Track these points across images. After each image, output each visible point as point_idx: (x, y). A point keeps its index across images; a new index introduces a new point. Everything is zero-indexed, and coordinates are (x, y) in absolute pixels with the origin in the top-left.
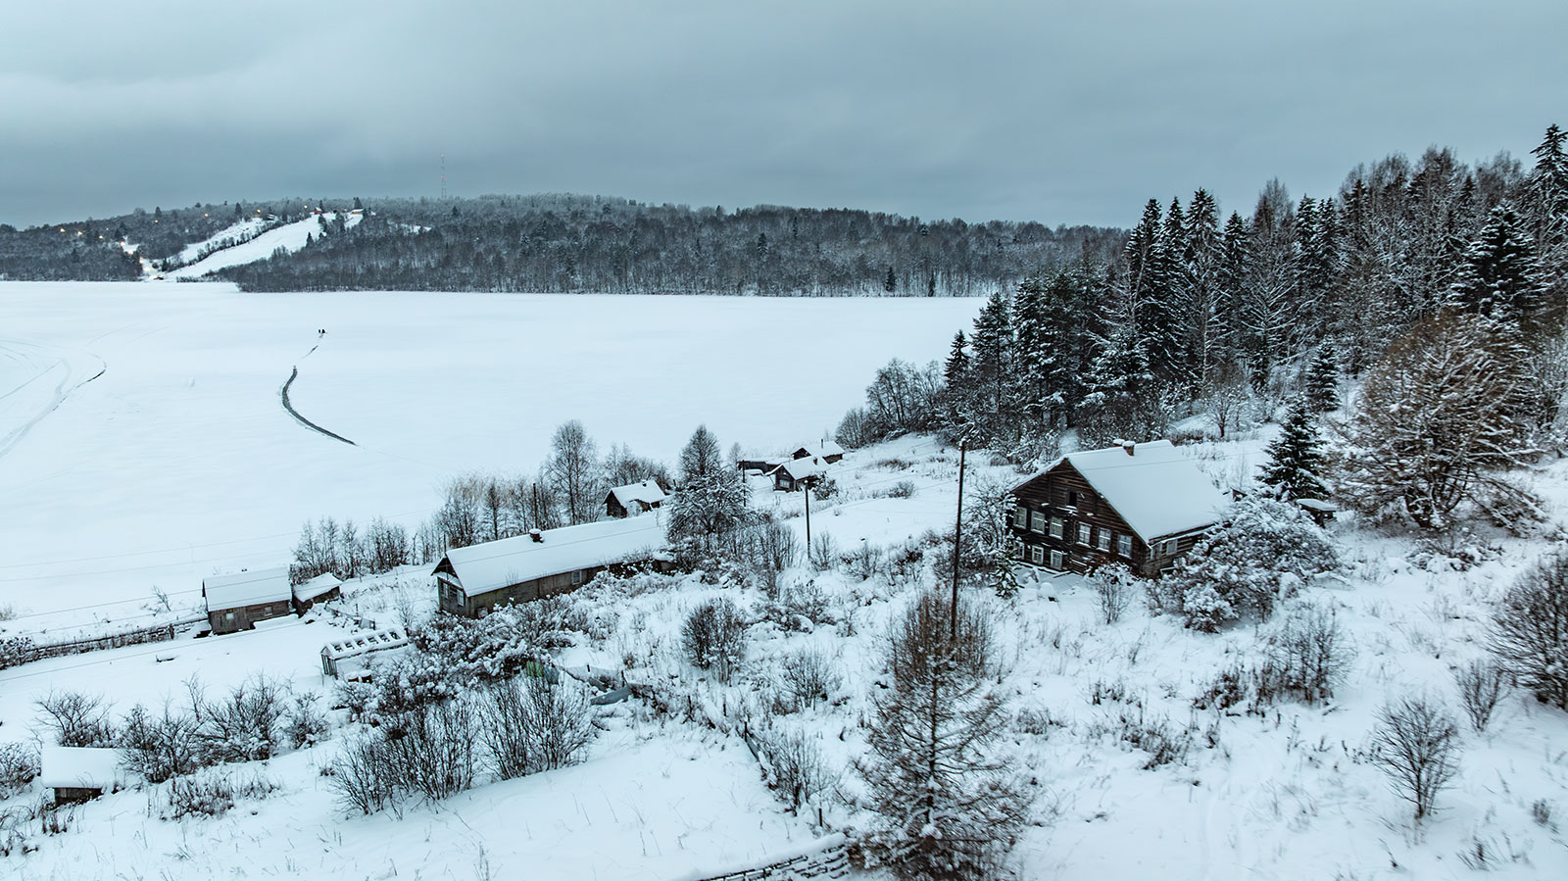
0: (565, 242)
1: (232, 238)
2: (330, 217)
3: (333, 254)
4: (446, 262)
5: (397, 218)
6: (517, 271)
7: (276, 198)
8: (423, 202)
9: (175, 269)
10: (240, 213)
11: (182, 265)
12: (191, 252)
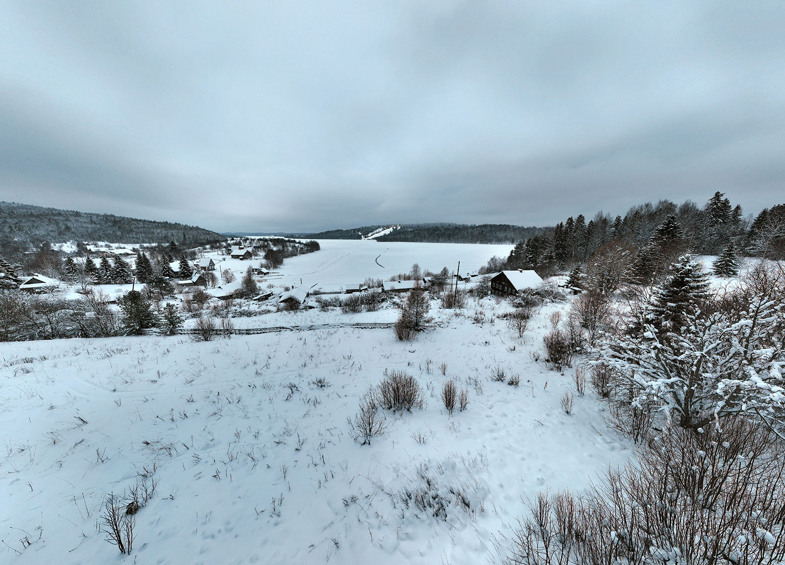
0: (439, 232)
1: (377, 232)
2: (395, 228)
3: (394, 235)
4: (414, 236)
5: (407, 228)
6: (428, 238)
7: (385, 224)
8: (412, 224)
9: (367, 237)
10: (379, 227)
12: (370, 235)
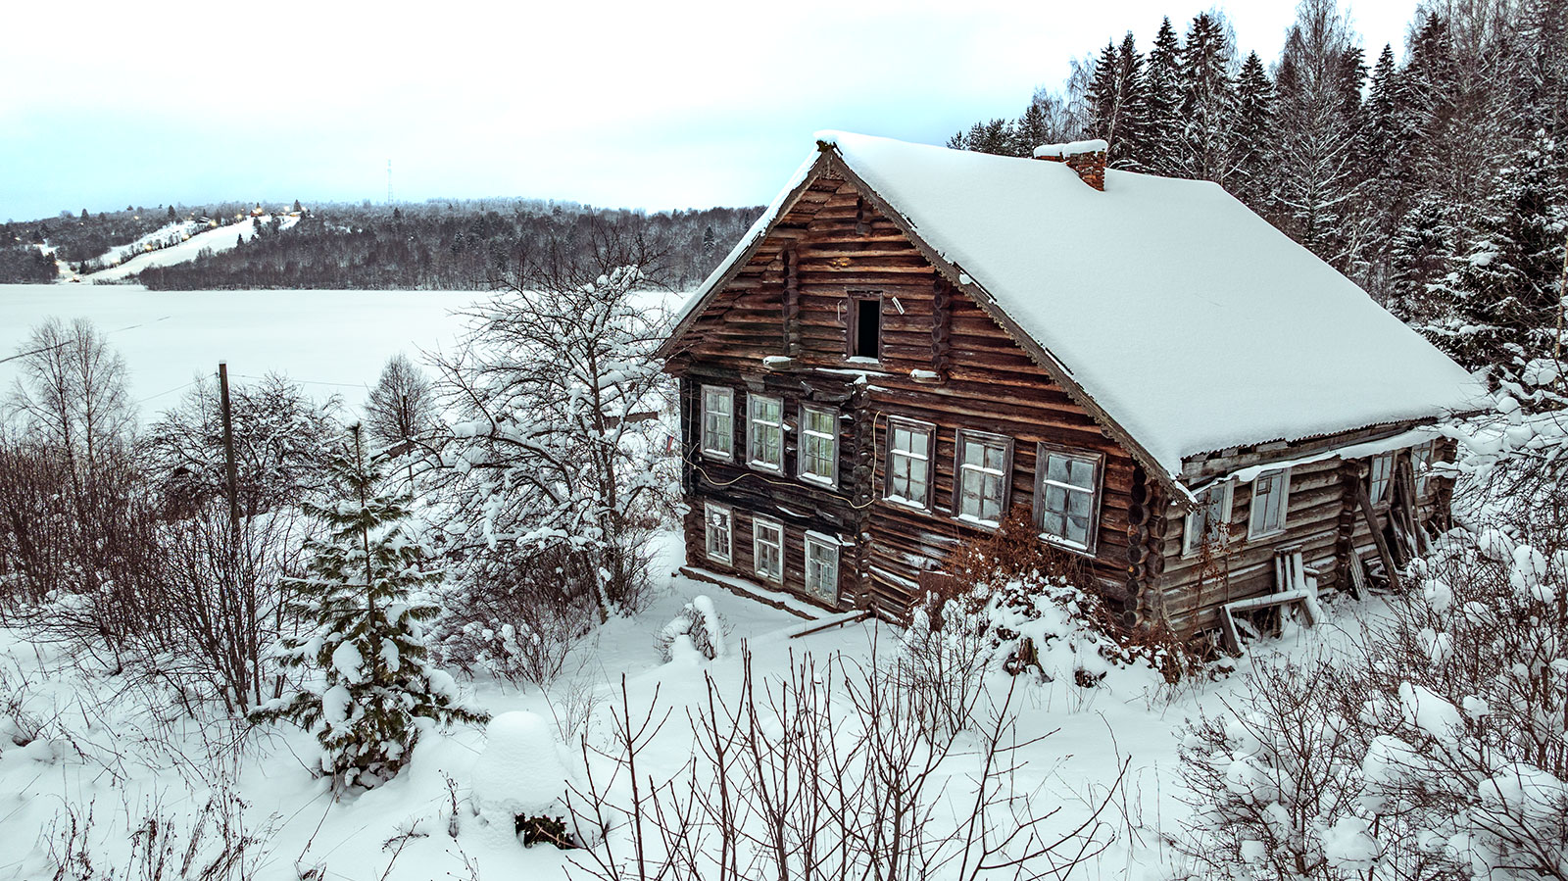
0: (500, 238)
1: (158, 241)
2: (267, 220)
3: (256, 254)
5: (334, 219)
8: (367, 205)
9: (95, 271)
10: (172, 216)
11: (102, 268)
